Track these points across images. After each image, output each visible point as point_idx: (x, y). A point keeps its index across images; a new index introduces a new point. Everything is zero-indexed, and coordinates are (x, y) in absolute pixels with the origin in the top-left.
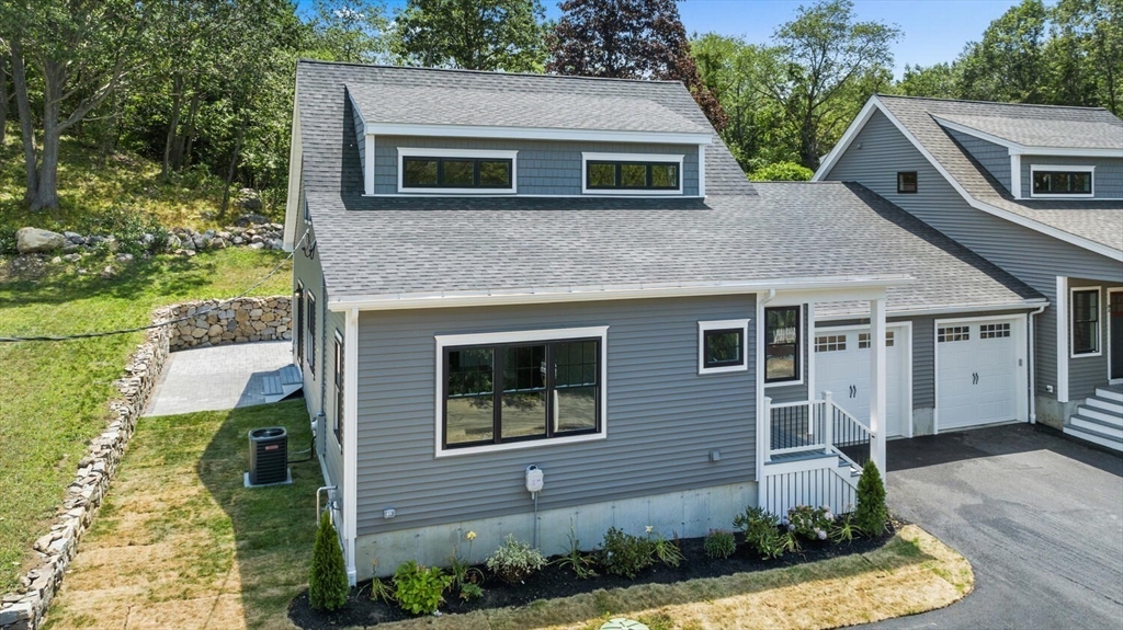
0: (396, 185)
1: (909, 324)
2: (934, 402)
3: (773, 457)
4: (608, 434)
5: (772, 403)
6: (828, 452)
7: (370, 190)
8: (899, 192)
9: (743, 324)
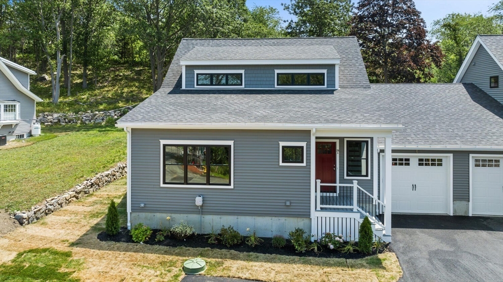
0: (194, 85)
1: (451, 155)
2: (469, 199)
3: (321, 208)
4: (234, 187)
5: (321, 183)
6: (355, 210)
7: (184, 87)
8: (491, 87)
9: (304, 144)
